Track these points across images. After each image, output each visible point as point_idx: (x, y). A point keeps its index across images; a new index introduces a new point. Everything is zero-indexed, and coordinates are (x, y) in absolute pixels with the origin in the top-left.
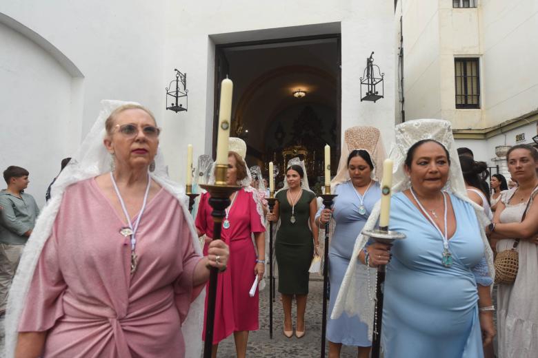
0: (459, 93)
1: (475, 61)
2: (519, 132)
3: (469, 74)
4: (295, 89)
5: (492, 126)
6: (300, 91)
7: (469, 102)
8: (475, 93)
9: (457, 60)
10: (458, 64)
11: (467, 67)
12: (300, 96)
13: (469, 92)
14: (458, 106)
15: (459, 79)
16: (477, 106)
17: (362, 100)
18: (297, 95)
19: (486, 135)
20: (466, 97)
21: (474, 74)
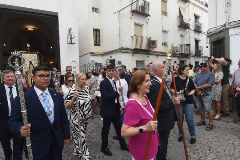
0: (95, 40)
1: (99, 31)
2: (111, 55)
3: (97, 35)
4: (28, 27)
5: (104, 52)
6: (31, 28)
7: (98, 44)
8: (99, 41)
9: (94, 29)
10: (94, 31)
11: (97, 32)
12: (31, 30)
13: (98, 41)
14: (95, 45)
15: (95, 36)
16: (99, 45)
17: (68, 44)
18: (29, 29)
19: (103, 55)
20: (97, 42)
21: (99, 35)
